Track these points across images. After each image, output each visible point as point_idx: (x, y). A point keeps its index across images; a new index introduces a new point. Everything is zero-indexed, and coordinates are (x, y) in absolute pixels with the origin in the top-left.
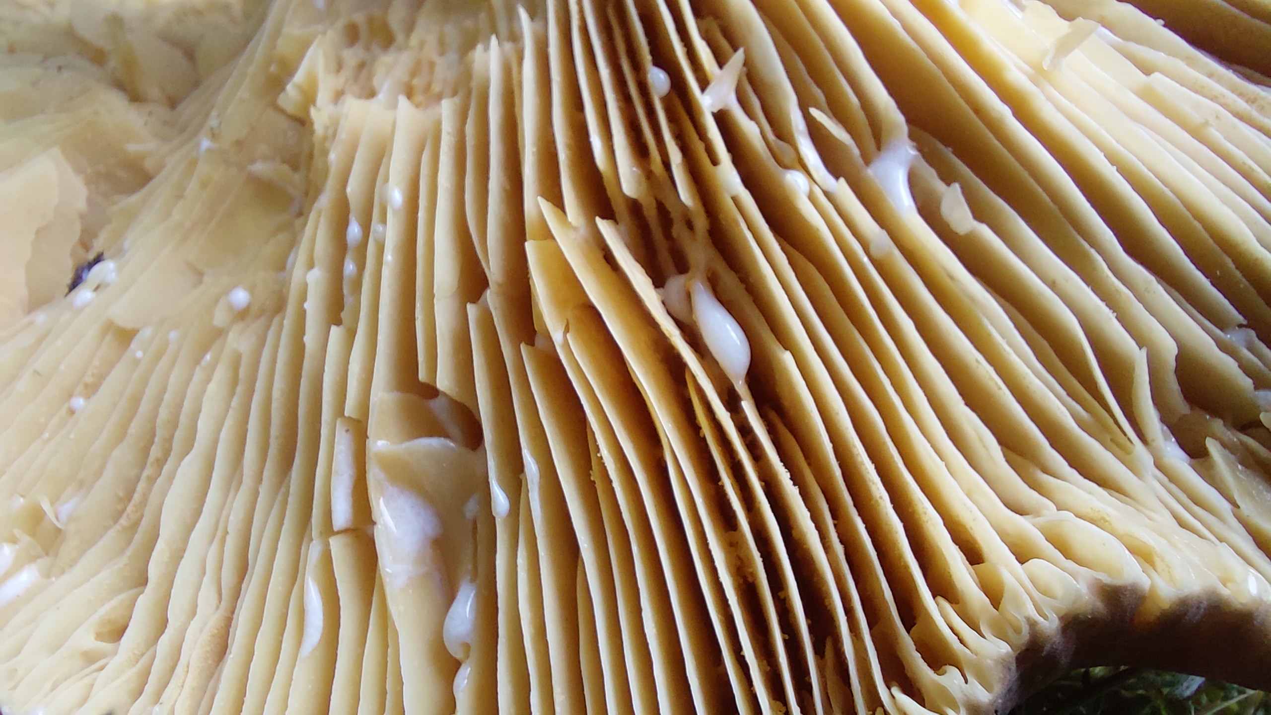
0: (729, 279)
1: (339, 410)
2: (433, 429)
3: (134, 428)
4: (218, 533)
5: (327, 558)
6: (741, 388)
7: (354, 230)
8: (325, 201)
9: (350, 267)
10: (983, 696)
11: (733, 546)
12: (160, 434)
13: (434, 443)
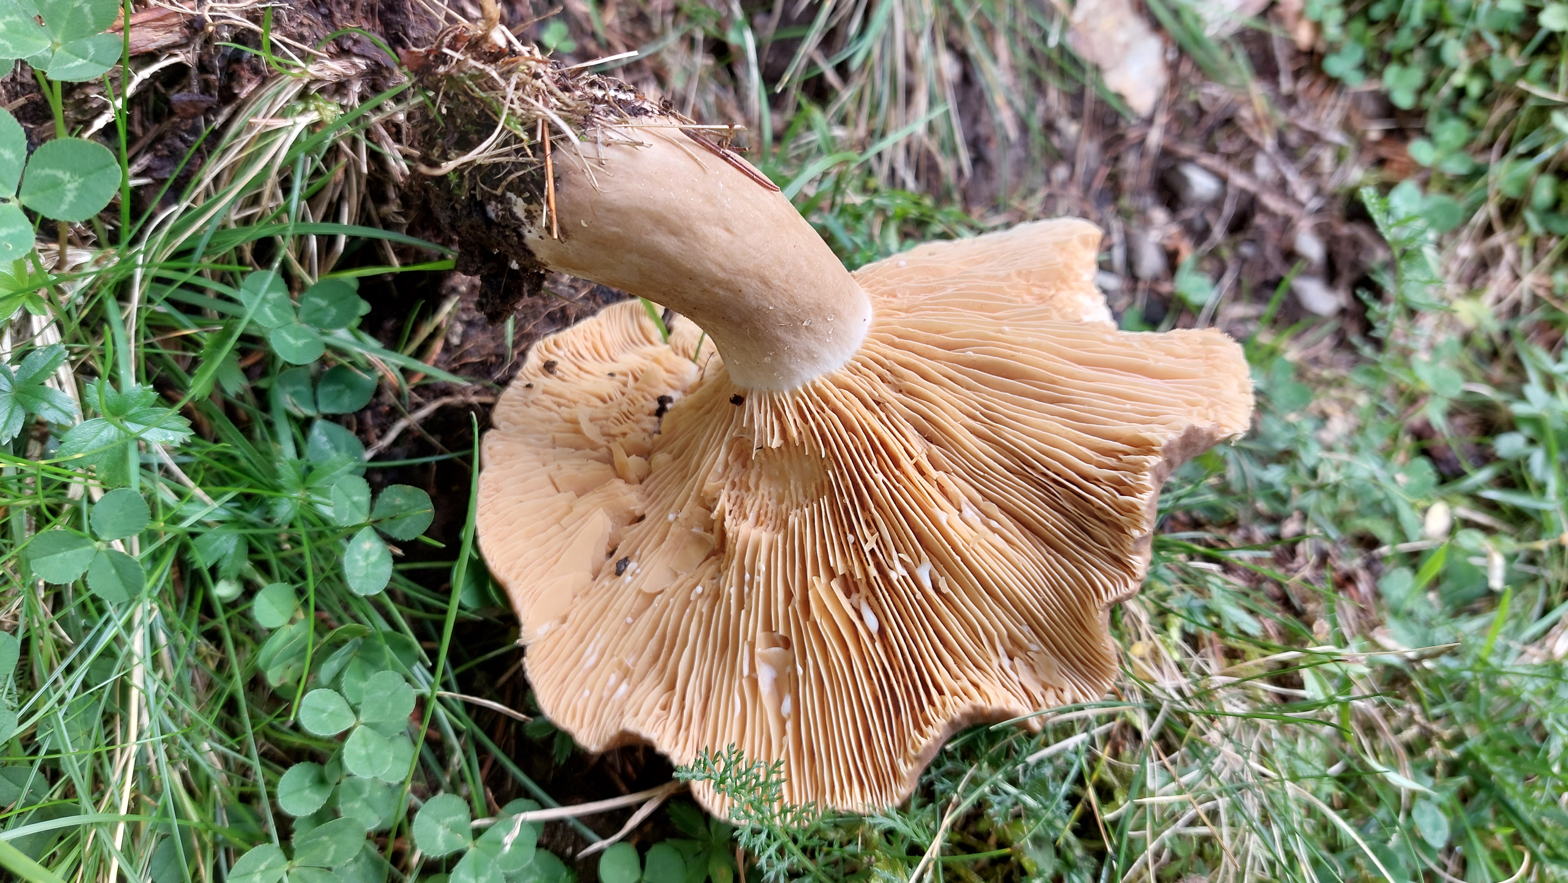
0: (872, 599)
1: (745, 638)
2: (776, 645)
3: (658, 632)
4: (700, 675)
5: (741, 685)
6: (876, 636)
7: (747, 576)
8: (735, 563)
9: (746, 589)
10: (937, 734)
11: (871, 684)
12: (668, 636)
13: (777, 649)
